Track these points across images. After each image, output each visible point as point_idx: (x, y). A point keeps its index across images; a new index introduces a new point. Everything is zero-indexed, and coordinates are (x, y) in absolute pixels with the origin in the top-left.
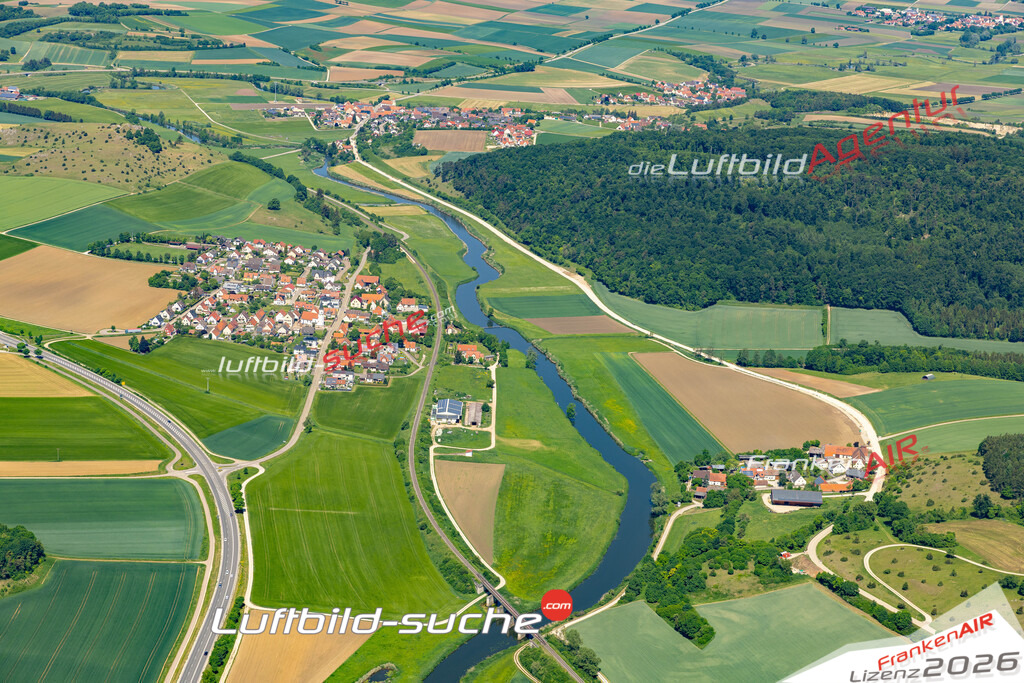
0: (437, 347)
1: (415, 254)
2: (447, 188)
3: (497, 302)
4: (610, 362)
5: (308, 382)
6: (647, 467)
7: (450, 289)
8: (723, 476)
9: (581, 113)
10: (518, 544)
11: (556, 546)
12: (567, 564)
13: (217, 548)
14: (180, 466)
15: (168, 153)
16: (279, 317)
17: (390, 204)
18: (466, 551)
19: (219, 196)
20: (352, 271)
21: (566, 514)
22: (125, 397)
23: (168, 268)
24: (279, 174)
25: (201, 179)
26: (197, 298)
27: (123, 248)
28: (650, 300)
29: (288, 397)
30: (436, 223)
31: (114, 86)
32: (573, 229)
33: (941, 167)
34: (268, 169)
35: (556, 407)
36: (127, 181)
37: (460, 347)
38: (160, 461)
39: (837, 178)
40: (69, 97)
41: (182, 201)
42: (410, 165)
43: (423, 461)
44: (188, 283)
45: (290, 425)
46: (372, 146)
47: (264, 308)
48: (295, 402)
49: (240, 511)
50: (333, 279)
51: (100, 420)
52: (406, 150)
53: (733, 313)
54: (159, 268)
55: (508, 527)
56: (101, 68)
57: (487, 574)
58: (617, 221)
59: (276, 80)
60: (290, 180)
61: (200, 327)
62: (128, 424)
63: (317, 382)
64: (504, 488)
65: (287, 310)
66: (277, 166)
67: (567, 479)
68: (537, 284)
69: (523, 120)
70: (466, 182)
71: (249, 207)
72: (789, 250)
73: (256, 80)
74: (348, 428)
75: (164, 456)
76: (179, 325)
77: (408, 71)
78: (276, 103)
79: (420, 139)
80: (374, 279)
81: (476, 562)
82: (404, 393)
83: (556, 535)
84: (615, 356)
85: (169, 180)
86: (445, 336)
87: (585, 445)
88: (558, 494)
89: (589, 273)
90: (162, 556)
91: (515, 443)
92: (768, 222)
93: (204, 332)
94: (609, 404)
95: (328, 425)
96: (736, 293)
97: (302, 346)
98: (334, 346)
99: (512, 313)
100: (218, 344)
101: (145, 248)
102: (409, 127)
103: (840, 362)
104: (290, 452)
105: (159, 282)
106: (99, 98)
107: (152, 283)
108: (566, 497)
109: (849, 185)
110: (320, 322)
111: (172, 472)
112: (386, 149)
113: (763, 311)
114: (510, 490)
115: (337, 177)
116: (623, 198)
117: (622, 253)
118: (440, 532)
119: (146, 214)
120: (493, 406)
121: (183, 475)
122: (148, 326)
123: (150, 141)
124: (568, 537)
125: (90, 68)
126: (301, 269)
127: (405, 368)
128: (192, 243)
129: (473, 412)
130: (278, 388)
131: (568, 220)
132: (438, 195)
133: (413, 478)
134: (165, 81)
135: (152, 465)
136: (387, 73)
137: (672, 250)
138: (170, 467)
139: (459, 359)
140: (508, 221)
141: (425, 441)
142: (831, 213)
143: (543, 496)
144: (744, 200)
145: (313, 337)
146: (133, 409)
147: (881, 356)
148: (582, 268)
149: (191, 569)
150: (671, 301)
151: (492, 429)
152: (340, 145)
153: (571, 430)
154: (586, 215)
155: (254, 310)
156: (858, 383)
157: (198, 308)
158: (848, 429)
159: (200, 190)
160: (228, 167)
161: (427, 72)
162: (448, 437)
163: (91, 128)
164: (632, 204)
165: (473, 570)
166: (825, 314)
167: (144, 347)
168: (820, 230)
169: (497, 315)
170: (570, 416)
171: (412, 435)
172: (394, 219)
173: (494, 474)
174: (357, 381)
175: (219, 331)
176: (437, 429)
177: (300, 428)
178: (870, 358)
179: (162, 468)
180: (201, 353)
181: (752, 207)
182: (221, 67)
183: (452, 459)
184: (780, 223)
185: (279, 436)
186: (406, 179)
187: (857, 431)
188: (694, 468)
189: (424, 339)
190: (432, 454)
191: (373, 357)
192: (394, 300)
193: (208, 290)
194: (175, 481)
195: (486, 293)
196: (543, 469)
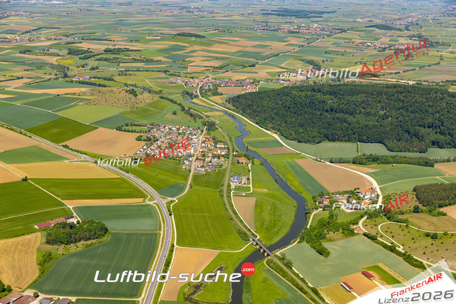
0: (231, 159)
1: (221, 128)
2: (230, 106)
3: (249, 143)
4: (288, 162)
5: (190, 171)
6: (303, 197)
7: (233, 139)
8: (328, 200)
9: (272, 80)
10: (262, 224)
11: (275, 224)
12: (279, 230)
13: (164, 227)
14: (150, 200)
15: (139, 96)
16: (179, 150)
17: (212, 111)
18: (246, 227)
19: (156, 110)
20: (201, 134)
21: (277, 214)
22: (131, 177)
23: (142, 134)
24: (175, 103)
25: (150, 105)
26: (152, 144)
27: (127, 128)
28: (299, 142)
29: (183, 176)
30: (227, 117)
31: (119, 75)
32: (273, 118)
33: (393, 96)
34: (172, 101)
35: (271, 178)
36: (126, 106)
37: (238, 159)
39: (359, 100)
40: (105, 79)
41: (145, 112)
42: (217, 98)
43: (229, 197)
44: (148, 139)
45: (185, 186)
46: (204, 93)
48: (186, 178)
49: (171, 215)
50: (195, 137)
51: (123, 185)
52: (216, 94)
53: (327, 145)
54: (139, 134)
55: (258, 218)
56: (115, 69)
57: (253, 234)
58: (287, 116)
59: (172, 71)
60: (179, 104)
62: (131, 186)
63: (192, 171)
64: (256, 206)
66: (175, 100)
67: (277, 202)
68: (262, 137)
69: (253, 83)
70: (236, 104)
71: (166, 113)
72: (345, 124)
73: (165, 72)
74: (204, 186)
75: (145, 197)
76: (146, 153)
77: (214, 67)
78: (172, 79)
79: (220, 90)
80: (209, 137)
81: (249, 230)
82: (221, 174)
83: (275, 221)
84: (289, 160)
85: (140, 105)
86: (233, 155)
87: (282, 190)
88: (274, 207)
89: (279, 133)
90: (147, 230)
91: (259, 190)
92: (337, 115)
94: (289, 176)
95: (197, 185)
96: (328, 139)
97: (187, 159)
98: (197, 159)
99: (254, 147)
101: (134, 128)
102: (216, 86)
103: (364, 161)
104: (186, 194)
105: (139, 139)
106: (115, 79)
107: (136, 139)
108: (277, 208)
109: (363, 102)
110: (192, 151)
111: (148, 202)
112: (209, 94)
113: (337, 144)
114: (258, 206)
115: (194, 103)
116: (289, 108)
117: (289, 126)
118: (237, 221)
119: (133, 117)
120: (251, 178)
121: (151, 203)
122: (136, 154)
123: (133, 93)
124: (279, 221)
125: (111, 69)
126: (185, 134)
127: (221, 166)
128: (149, 126)
129: (244, 180)
130: (180, 173)
131: (271, 116)
132: (227, 108)
133: (226, 203)
134: (136, 73)
135: (141, 200)
136: (208, 69)
137: (306, 125)
138: (147, 200)
139: (238, 163)
140: (251, 116)
141: (229, 190)
142: (358, 112)
143: (269, 208)
144: (329, 108)
145: (190, 156)
146: (134, 181)
147: (378, 159)
148: (276, 131)
149: (156, 234)
150: (306, 142)
151: (251, 185)
152: (194, 93)
153: (277, 186)
154: (277, 114)
156: (370, 168)
157: (152, 147)
158: (368, 183)
159: (150, 108)
160: (159, 101)
161: (221, 68)
162: (237, 189)
163: (114, 89)
164: (292, 110)
165: (248, 233)
166: (358, 145)
168: (355, 117)
169: (249, 148)
170: (276, 181)
171: (225, 188)
172: (214, 116)
173: (253, 201)
174: (206, 170)
176: (233, 186)
177: (188, 186)
178: (374, 159)
179: (144, 201)
180: (154, 162)
181: (332, 110)
182: (153, 68)
183: (238, 196)
184: (341, 115)
185: (182, 189)
186: (216, 103)
187: (372, 184)
188: (319, 198)
189: (226, 156)
190: (232, 194)
191: (210, 162)
192: (216, 143)
193: (155, 141)
194: (149, 205)
195: (245, 140)
196: (269, 199)
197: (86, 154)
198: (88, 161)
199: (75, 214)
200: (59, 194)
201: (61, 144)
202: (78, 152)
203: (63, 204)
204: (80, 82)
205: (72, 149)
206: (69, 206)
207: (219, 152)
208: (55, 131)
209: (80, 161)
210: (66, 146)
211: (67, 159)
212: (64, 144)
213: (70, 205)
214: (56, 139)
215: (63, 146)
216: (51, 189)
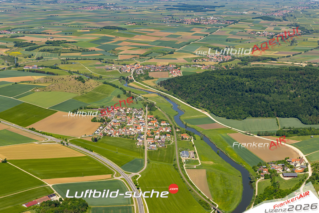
0: (175, 135)
1: (160, 108)
2: (162, 88)
3: (185, 120)
4: (223, 137)
5: (144, 148)
6: (244, 167)
7: (172, 118)
8: (267, 169)
9: (190, 65)
10: (218, 194)
11: (228, 193)
14: (117, 176)
15: (86, 83)
16: (130, 129)
17: (148, 93)
18: (205, 197)
19: (103, 94)
20: (145, 114)
21: (227, 183)
22: (95, 155)
24: (117, 87)
25: (97, 90)
26: (106, 124)
28: (228, 118)
29: (139, 153)
30: (162, 99)
31: (62, 63)
32: (201, 99)
34: (114, 86)
35: (213, 151)
36: (77, 91)
37: (182, 135)
38: (111, 175)
40: (52, 67)
41: (93, 96)
42: (149, 82)
43: (183, 170)
44: (102, 121)
45: (143, 161)
46: (138, 78)
47: (125, 127)
48: (142, 154)
49: (138, 189)
50: (141, 117)
51: (90, 163)
52: (148, 78)
53: (252, 120)
55: (213, 189)
56: (57, 59)
57: (213, 204)
58: (214, 96)
59: (105, 59)
60: (121, 89)
61: (110, 133)
62: (98, 164)
63: (146, 148)
64: (208, 177)
65: (132, 127)
67: (224, 173)
68: (195, 115)
69: (176, 68)
70: (167, 86)
71: (112, 97)
72: (263, 102)
73: (100, 60)
74: (159, 161)
75: (112, 173)
76: (104, 133)
77: (140, 55)
78: (107, 66)
79: (150, 75)
80: (152, 116)
82: (171, 149)
83: (227, 190)
84: (223, 135)
85: (89, 90)
86: (176, 132)
87: (225, 162)
88: (223, 178)
89: (209, 111)
90: (121, 204)
91: (206, 163)
92: (256, 95)
93: (111, 135)
94: (227, 149)
95: (153, 160)
96: (252, 115)
97: (139, 137)
98: (148, 137)
99: (191, 124)
100: (115, 138)
101: (87, 111)
102: (147, 72)
103: (286, 134)
104: (146, 169)
105: (94, 120)
106: (59, 67)
107: (92, 121)
108: (226, 178)
109: (276, 83)
110: (142, 130)
111: (116, 178)
112: (142, 78)
113: (260, 119)
114: (209, 177)
115: (131, 87)
116: (214, 89)
117: (217, 105)
118: (196, 192)
119: (85, 101)
120: (196, 151)
121: (119, 178)
122: (95, 134)
123: (80, 79)
124: (231, 190)
125: (54, 59)
126: (131, 114)
127: (169, 142)
128: (100, 108)
129: (192, 155)
130: (136, 150)
131: (200, 96)
132: (160, 90)
133: (183, 175)
134: (76, 61)
135: (109, 176)
136: (135, 56)
137: (232, 104)
138: (114, 176)
139: (183, 138)
140: (181, 97)
141: (182, 164)
142: (272, 91)
143: (219, 178)
144: (248, 89)
145: (141, 134)
146: (98, 159)
147: (297, 131)
148: (206, 110)
149: (130, 207)
150: (234, 118)
151: (198, 159)
152: (129, 78)
153: (220, 158)
154: (204, 95)
155: (122, 127)
156: (293, 139)
157: (107, 128)
158: (295, 153)
159: (97, 93)
160: (104, 86)
161: (146, 55)
162: (188, 162)
164: (217, 91)
165: (208, 202)
166: (277, 120)
167: (96, 140)
168: (270, 96)
169: (188, 125)
170: (218, 154)
171: (178, 162)
172: (151, 98)
173: (203, 172)
174: (157, 147)
175: (115, 134)
176: (184, 160)
177: (146, 162)
178: (295, 132)
180: (112, 141)
181: (250, 91)
182: (90, 56)
183: (190, 168)
184: (259, 95)
185: (142, 165)
186: (150, 86)
187: (298, 154)
188: (258, 167)
189: (171, 133)
190: (185, 168)
191: (160, 139)
192: (160, 122)
193: (108, 122)
194: (117, 181)
195: (182, 118)
196: (216, 170)
197: (51, 136)
198: (55, 142)
199: (55, 192)
200: (38, 173)
201: (28, 127)
202: (44, 134)
203: (43, 183)
204: (30, 71)
205: (38, 132)
206: (48, 185)
207: (164, 129)
208: (20, 115)
209: (48, 142)
210: (32, 129)
211: (36, 141)
212: (31, 127)
213: (50, 183)
214: (23, 123)
215: (30, 129)
216: (30, 169)
